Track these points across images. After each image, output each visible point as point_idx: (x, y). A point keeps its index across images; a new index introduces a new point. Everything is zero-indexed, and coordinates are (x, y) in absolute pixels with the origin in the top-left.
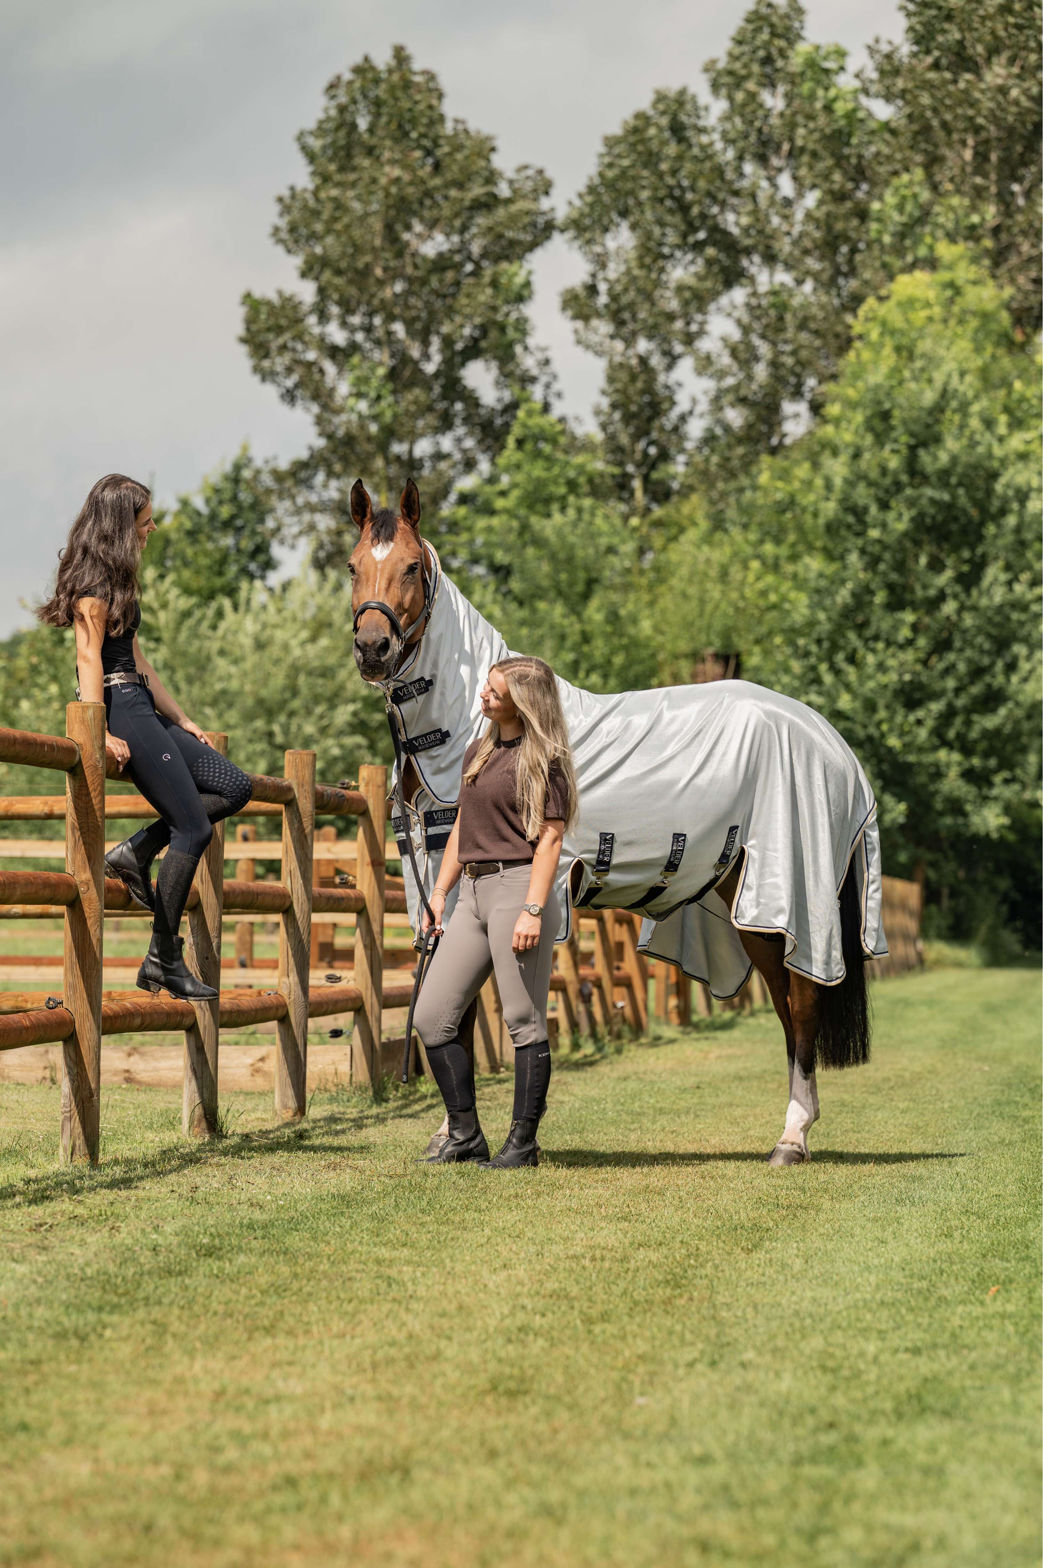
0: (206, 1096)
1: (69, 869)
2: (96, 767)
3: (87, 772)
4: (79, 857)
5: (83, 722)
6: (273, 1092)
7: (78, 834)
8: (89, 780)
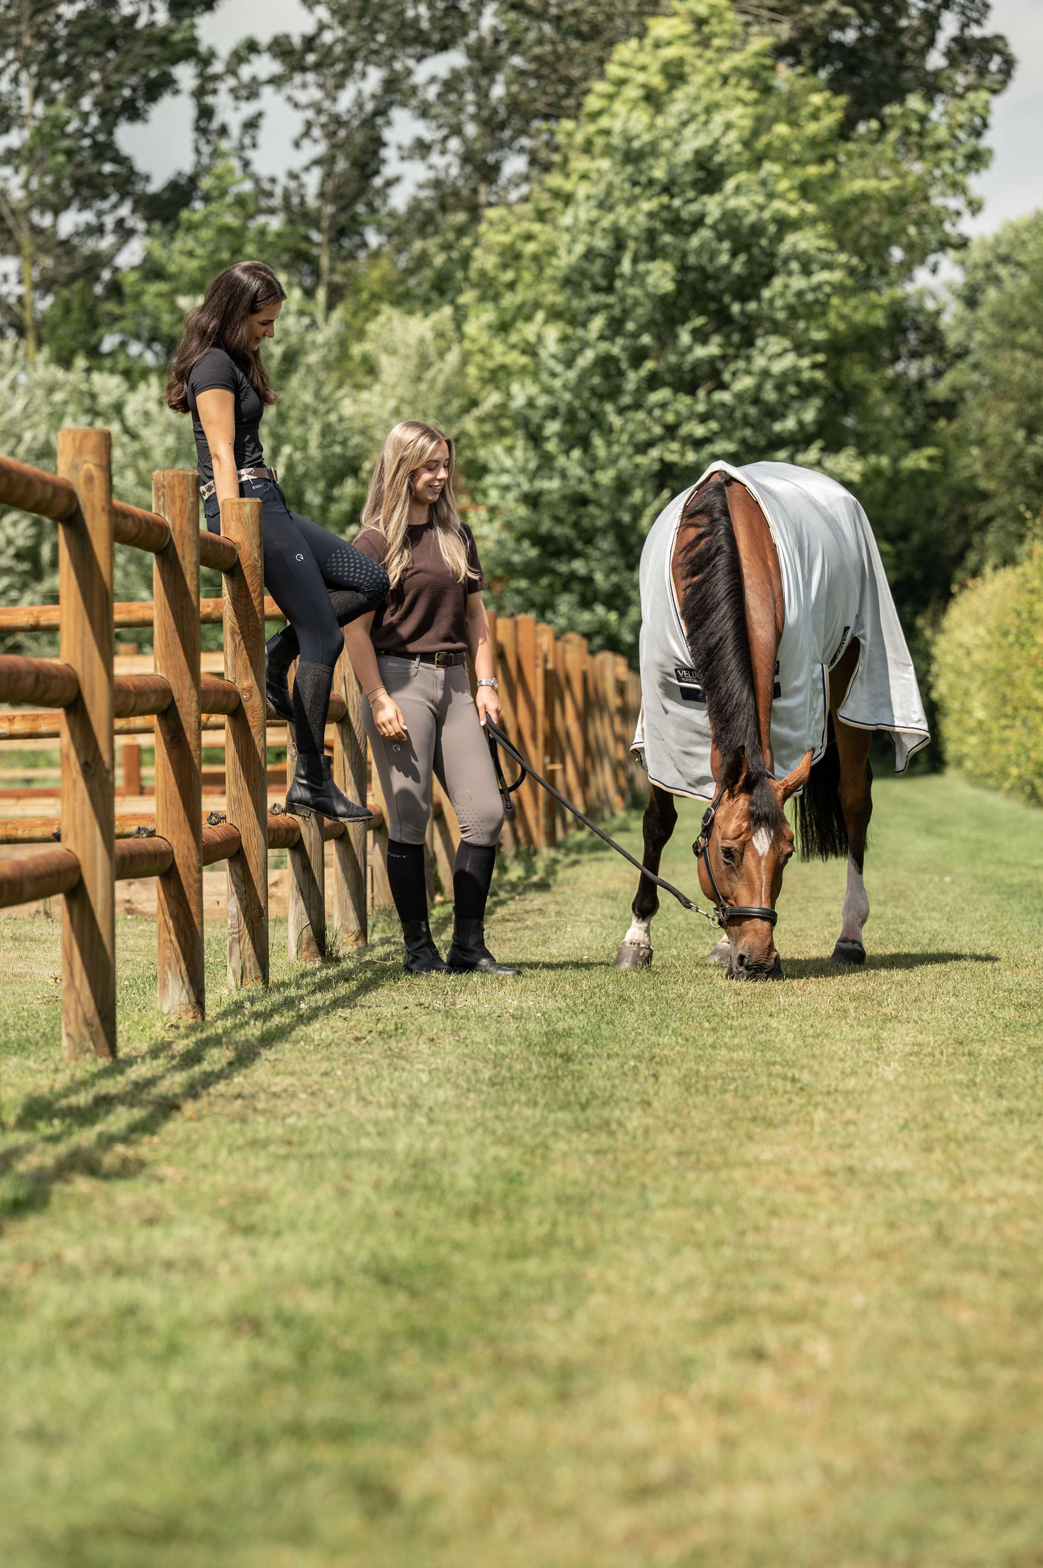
0: (314, 917)
1: (229, 677)
2: (255, 567)
3: (246, 572)
4: (240, 663)
5: (240, 519)
6: (286, 919)
7: (238, 638)
8: (249, 580)
